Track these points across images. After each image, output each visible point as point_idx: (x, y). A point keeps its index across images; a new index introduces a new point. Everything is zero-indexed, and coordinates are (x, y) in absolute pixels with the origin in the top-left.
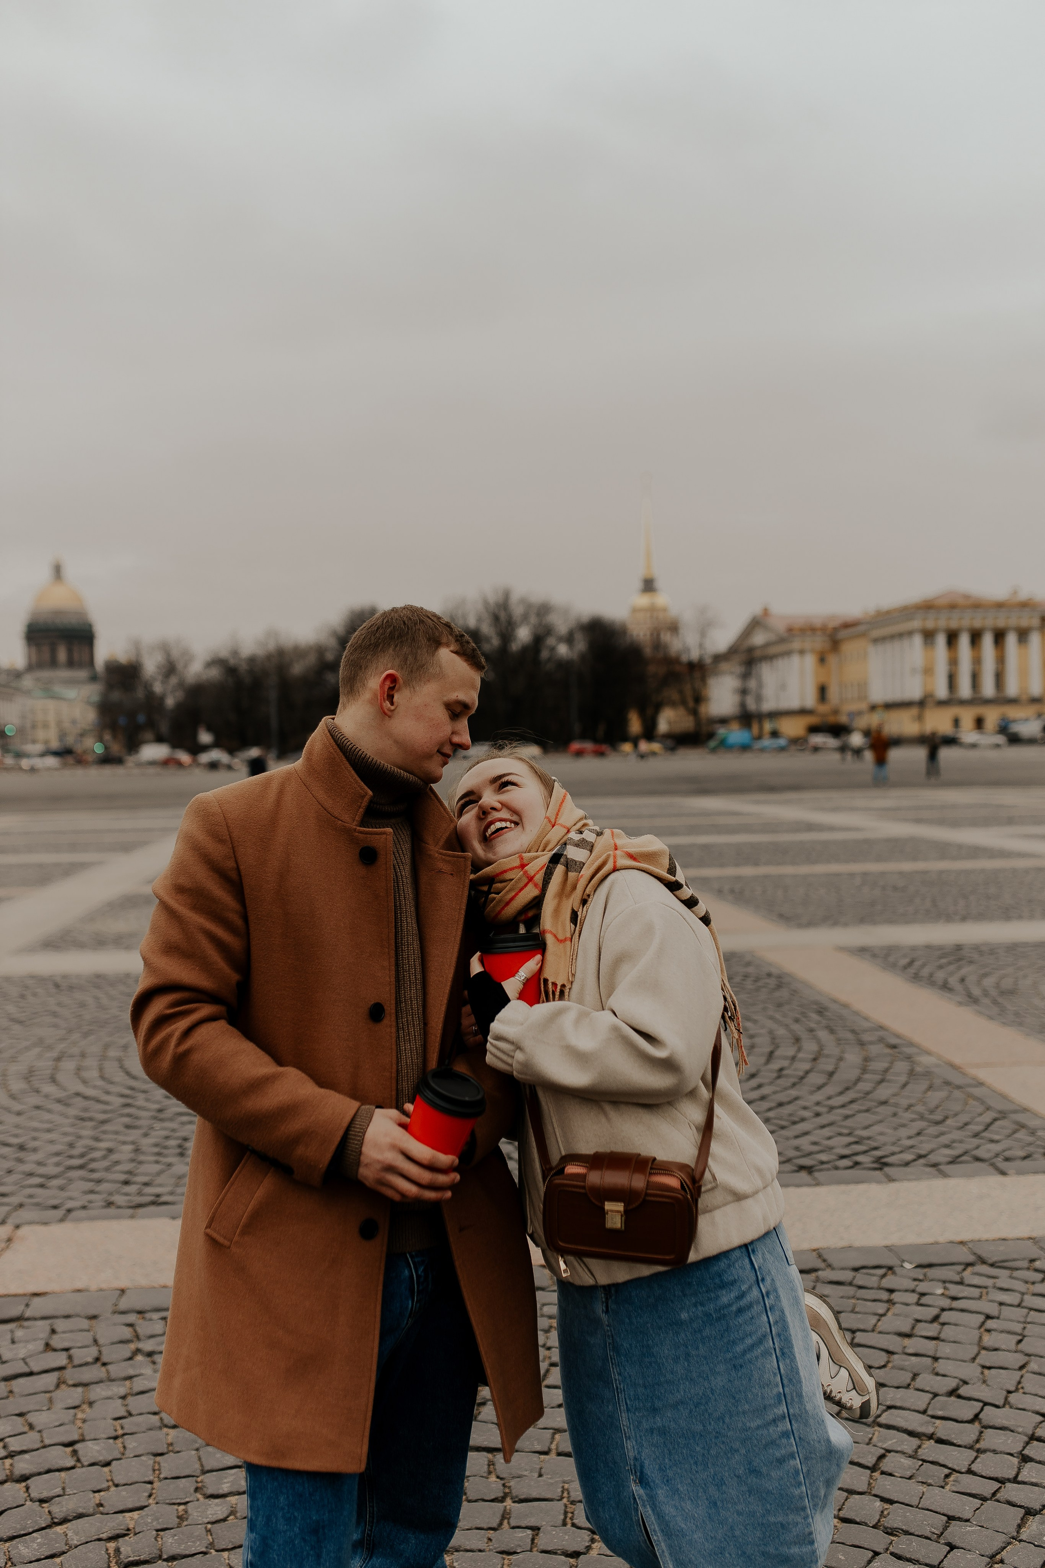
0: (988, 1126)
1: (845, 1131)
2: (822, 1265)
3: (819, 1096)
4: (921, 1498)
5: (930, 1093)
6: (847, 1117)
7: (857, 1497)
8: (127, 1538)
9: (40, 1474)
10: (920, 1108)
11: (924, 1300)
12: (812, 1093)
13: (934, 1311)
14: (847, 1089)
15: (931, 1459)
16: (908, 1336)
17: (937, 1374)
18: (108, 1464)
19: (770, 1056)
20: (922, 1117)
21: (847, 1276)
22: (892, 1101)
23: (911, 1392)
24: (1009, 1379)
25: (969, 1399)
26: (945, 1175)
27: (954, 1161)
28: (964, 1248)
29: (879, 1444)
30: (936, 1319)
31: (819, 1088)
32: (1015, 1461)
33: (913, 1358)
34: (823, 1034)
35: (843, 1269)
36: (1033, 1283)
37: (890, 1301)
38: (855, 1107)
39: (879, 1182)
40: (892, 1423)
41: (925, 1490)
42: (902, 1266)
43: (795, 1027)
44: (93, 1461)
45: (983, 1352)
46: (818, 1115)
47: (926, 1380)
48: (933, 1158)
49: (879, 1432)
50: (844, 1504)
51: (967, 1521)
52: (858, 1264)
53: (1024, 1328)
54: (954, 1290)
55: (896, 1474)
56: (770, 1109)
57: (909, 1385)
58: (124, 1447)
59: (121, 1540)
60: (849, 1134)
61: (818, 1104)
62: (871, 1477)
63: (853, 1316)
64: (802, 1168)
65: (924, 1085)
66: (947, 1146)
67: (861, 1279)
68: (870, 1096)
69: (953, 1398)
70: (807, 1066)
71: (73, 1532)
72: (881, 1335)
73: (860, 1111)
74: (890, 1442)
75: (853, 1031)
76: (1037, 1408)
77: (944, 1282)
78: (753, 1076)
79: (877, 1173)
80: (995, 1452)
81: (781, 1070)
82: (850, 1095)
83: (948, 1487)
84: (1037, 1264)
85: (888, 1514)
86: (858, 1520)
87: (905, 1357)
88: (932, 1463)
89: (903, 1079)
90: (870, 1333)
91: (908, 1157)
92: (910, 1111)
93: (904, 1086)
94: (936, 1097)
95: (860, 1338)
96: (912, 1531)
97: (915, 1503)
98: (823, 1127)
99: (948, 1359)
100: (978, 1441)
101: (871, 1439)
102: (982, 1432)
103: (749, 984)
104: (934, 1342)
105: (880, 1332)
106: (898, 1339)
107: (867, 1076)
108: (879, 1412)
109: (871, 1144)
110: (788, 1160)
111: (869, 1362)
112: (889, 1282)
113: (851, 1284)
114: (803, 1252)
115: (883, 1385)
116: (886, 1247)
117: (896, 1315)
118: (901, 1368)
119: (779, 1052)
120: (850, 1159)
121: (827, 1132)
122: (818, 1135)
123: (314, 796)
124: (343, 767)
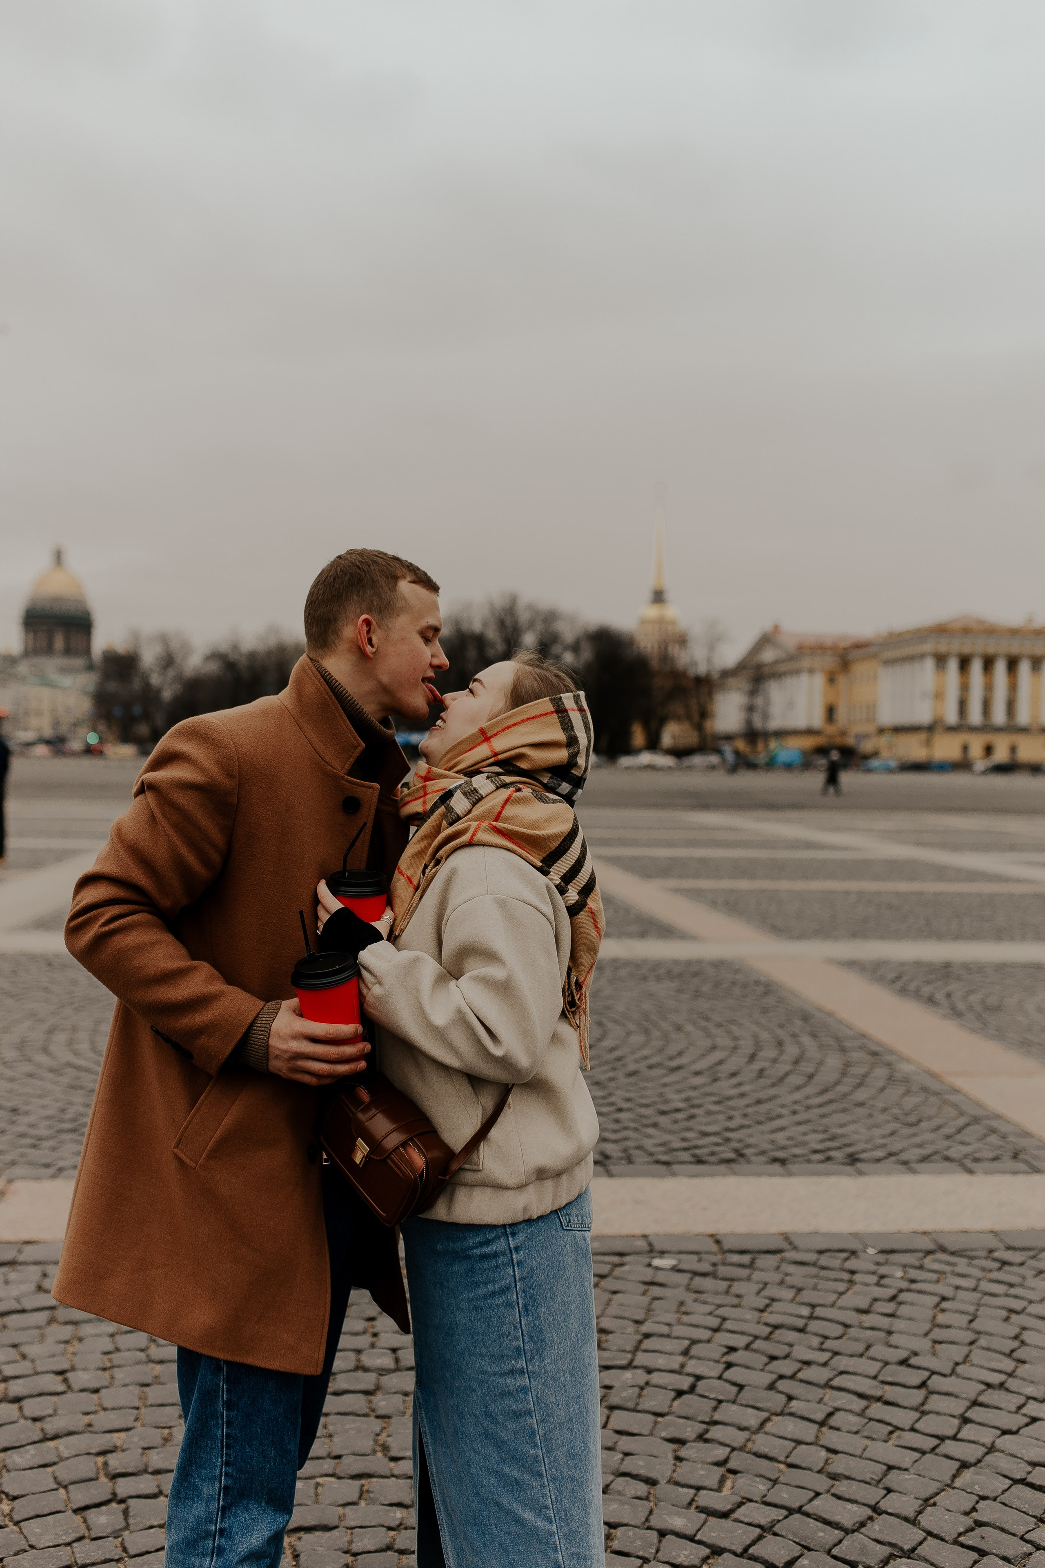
0: (960, 1130)
1: (821, 1128)
2: (786, 1246)
3: (797, 1096)
4: (864, 1450)
5: (906, 1098)
6: (823, 1116)
7: (804, 1447)
8: (114, 1454)
9: (32, 1396)
10: (895, 1111)
11: (884, 1281)
12: (791, 1092)
13: (891, 1292)
14: (825, 1091)
15: (877, 1417)
16: (866, 1312)
17: (890, 1346)
18: (96, 1391)
19: (752, 1057)
20: (896, 1119)
21: (812, 1257)
22: (871, 1102)
23: (863, 1360)
24: (958, 1353)
25: (919, 1368)
26: (913, 1171)
27: (925, 1159)
28: (926, 1238)
29: (830, 1404)
30: (893, 1298)
31: (799, 1088)
32: (956, 1422)
33: (869, 1332)
34: (806, 1040)
35: (808, 1251)
36: (990, 1271)
37: (851, 1281)
38: (832, 1107)
39: (849, 1175)
40: (843, 1386)
41: (870, 1443)
42: (865, 1252)
43: (780, 1032)
44: (81, 1387)
45: (936, 1330)
46: (795, 1112)
47: (879, 1351)
48: (904, 1156)
49: (831, 1393)
50: (791, 1452)
51: (906, 1470)
52: (823, 1247)
53: (977, 1310)
54: (913, 1274)
55: (844, 1429)
56: (748, 1106)
57: (863, 1354)
58: (112, 1378)
59: (109, 1456)
60: (825, 1131)
61: (796, 1102)
62: (819, 1431)
63: (814, 1293)
64: (775, 1160)
65: (901, 1089)
66: (919, 1146)
67: (824, 1260)
68: (850, 1097)
69: (903, 1368)
70: (788, 1068)
71: (63, 1446)
72: (839, 1311)
73: (835, 1112)
74: (840, 1402)
75: (838, 1039)
76: (982, 1378)
77: (905, 1266)
78: (734, 1075)
79: (849, 1168)
80: (938, 1413)
81: (762, 1071)
82: (828, 1096)
83: (891, 1443)
84: (996, 1255)
85: (832, 1463)
86: (803, 1465)
87: (861, 1330)
88: (879, 1421)
89: (881, 1084)
90: (829, 1309)
91: (880, 1154)
92: (885, 1114)
93: (882, 1090)
94: (911, 1102)
95: (819, 1312)
96: (853, 1476)
97: (858, 1453)
98: (799, 1123)
99: (901, 1333)
100: (923, 1404)
101: (822, 1399)
102: (927, 1398)
103: (737, 991)
104: (889, 1319)
105: (840, 1308)
106: (855, 1315)
107: (846, 1080)
108: (831, 1376)
109: (845, 1141)
110: (763, 1153)
111: (827, 1333)
112: (852, 1264)
113: (814, 1264)
114: (770, 1235)
115: (836, 1353)
116: (851, 1234)
117: (855, 1293)
118: (856, 1340)
119: (762, 1054)
120: (823, 1154)
121: (802, 1128)
122: (794, 1131)
123: (307, 738)
124: (337, 714)
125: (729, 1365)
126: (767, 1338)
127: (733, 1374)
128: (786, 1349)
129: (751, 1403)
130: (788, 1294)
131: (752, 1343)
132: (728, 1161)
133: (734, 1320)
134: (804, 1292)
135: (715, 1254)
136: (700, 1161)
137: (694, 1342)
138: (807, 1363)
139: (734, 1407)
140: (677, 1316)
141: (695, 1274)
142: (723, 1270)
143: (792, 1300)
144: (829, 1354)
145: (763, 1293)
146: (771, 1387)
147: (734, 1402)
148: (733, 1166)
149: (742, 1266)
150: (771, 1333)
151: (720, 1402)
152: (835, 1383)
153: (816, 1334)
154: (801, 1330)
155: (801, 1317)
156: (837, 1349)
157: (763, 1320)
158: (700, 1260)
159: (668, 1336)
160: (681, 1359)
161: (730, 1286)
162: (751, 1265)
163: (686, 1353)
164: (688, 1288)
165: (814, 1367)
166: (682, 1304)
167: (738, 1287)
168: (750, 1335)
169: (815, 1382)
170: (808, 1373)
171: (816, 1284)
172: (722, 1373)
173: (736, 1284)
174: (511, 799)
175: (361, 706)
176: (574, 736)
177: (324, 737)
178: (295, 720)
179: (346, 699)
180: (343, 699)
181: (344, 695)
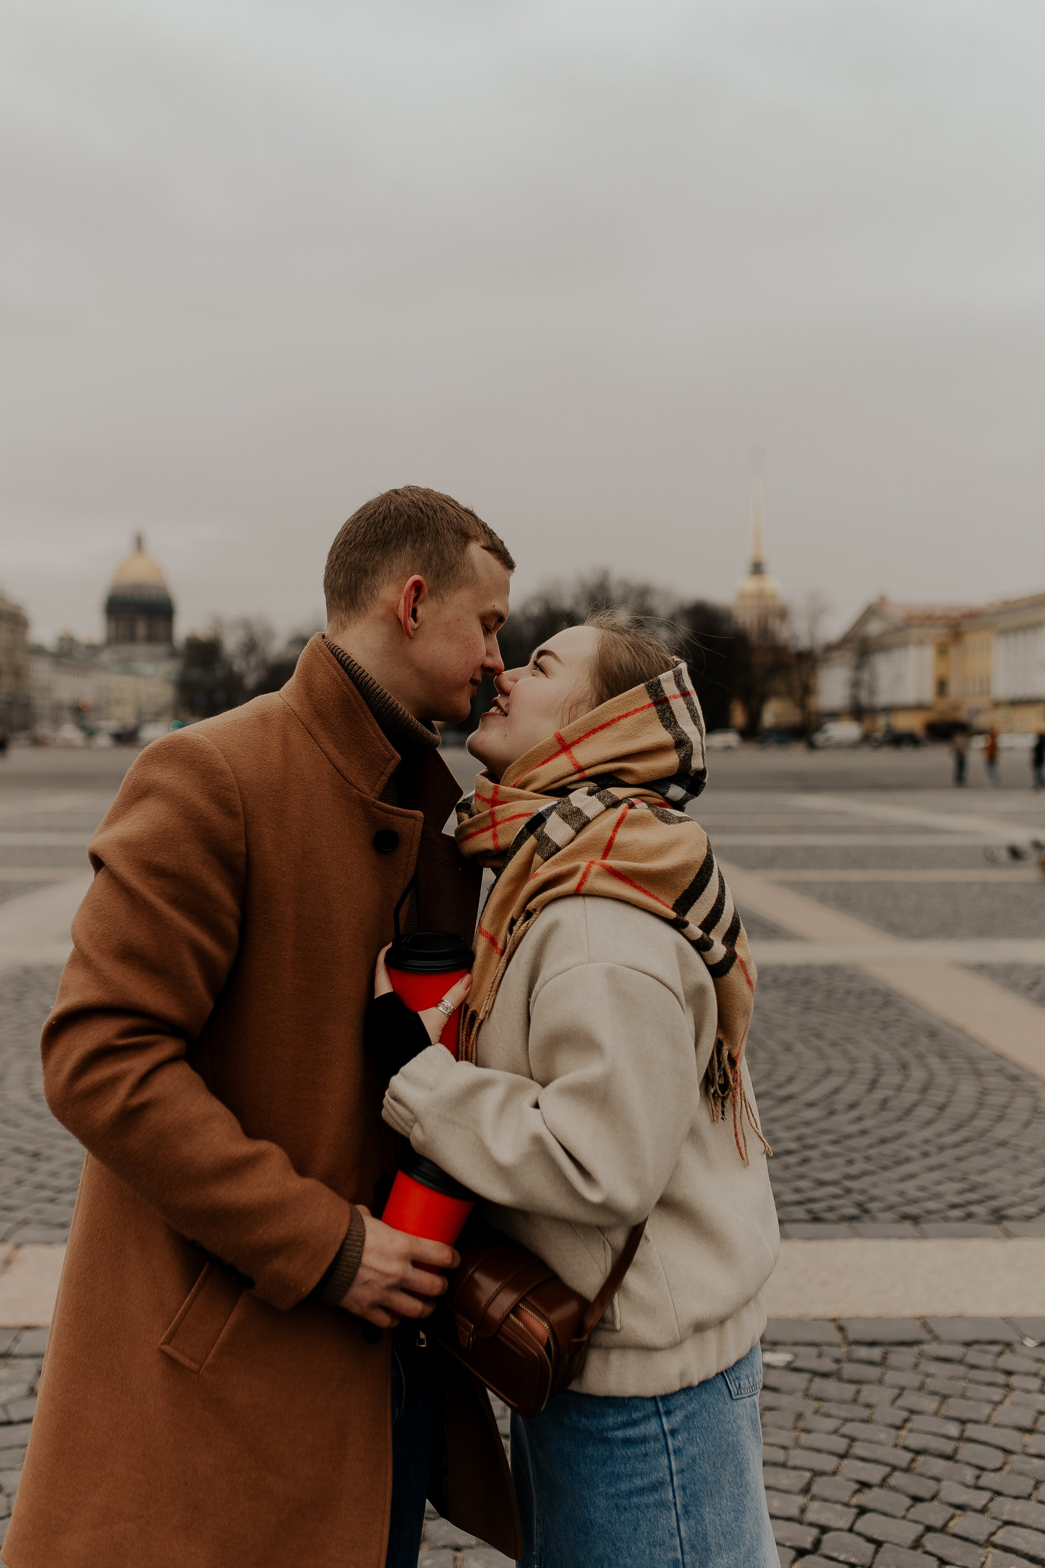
1: (957, 1175)
2: (925, 1336)
3: (928, 1133)
6: (959, 1159)
12: (921, 1128)
14: (959, 1127)
16: (1030, 1431)
19: (873, 1084)
21: (955, 1351)
23: (1032, 1504)
31: (929, 1123)
33: (1035, 1460)
34: (934, 1061)
35: (952, 1342)
37: (1007, 1386)
38: (968, 1147)
39: (995, 1237)
40: (1009, 1544)
42: (1023, 1344)
43: (903, 1052)
46: (926, 1155)
49: (994, 1555)
52: (970, 1337)
56: (871, 1146)
57: (1030, 1495)
60: (963, 1179)
61: (927, 1141)
63: (962, 1402)
64: (905, 1217)
67: (973, 1356)
68: (989, 1135)
70: (915, 1097)
72: (996, 1430)
73: (972, 1154)
75: (970, 1060)
78: (853, 1106)
79: (994, 1228)
81: (884, 1101)
82: (964, 1133)
87: (1026, 1458)
89: (1025, 1116)
90: (983, 1427)
91: (1030, 1209)
92: (1033, 1155)
93: (1026, 1125)
95: (972, 1431)
98: (931, 1169)
105: (997, 1426)
106: (1017, 1435)
107: (984, 1112)
108: (993, 1529)
109: (988, 1192)
110: (890, 1208)
111: (982, 1463)
112: (1007, 1361)
113: (960, 1362)
114: (904, 1320)
115: (998, 1493)
116: (1003, 1319)
117: (1015, 1404)
118: (1021, 1473)
119: (884, 1080)
120: (963, 1209)
121: (936, 1175)
122: (926, 1179)
123: (322, 751)
124: (361, 715)
125: (862, 1511)
126: (907, 1470)
127: (869, 1524)
128: (932, 1483)
130: (930, 1404)
131: (889, 1475)
132: (851, 1219)
133: (865, 1440)
134: (951, 1401)
135: (838, 1346)
136: (816, 1219)
137: (817, 1473)
138: (961, 1507)
140: (794, 1434)
141: (815, 1373)
142: (849, 1370)
143: (936, 1414)
144: (987, 1495)
145: (900, 1402)
146: (917, 1545)
148: (857, 1225)
149: (871, 1363)
150: (913, 1460)
152: (997, 1539)
153: (969, 1464)
154: (949, 1457)
155: (949, 1438)
156: (997, 1487)
157: (901, 1442)
158: (820, 1355)
159: (784, 1465)
160: (801, 1500)
161: (858, 1392)
162: (882, 1363)
163: (806, 1490)
164: (807, 1395)
165: (970, 1514)
166: (800, 1416)
167: (869, 1393)
168: (886, 1464)
169: (973, 1537)
170: (962, 1524)
171: (965, 1389)
172: (854, 1523)
173: (865, 1388)
174: (625, 819)
175: (394, 701)
176: (681, 733)
177: (345, 747)
178: (305, 726)
179: (373, 693)
180: (370, 693)
181: (371, 687)
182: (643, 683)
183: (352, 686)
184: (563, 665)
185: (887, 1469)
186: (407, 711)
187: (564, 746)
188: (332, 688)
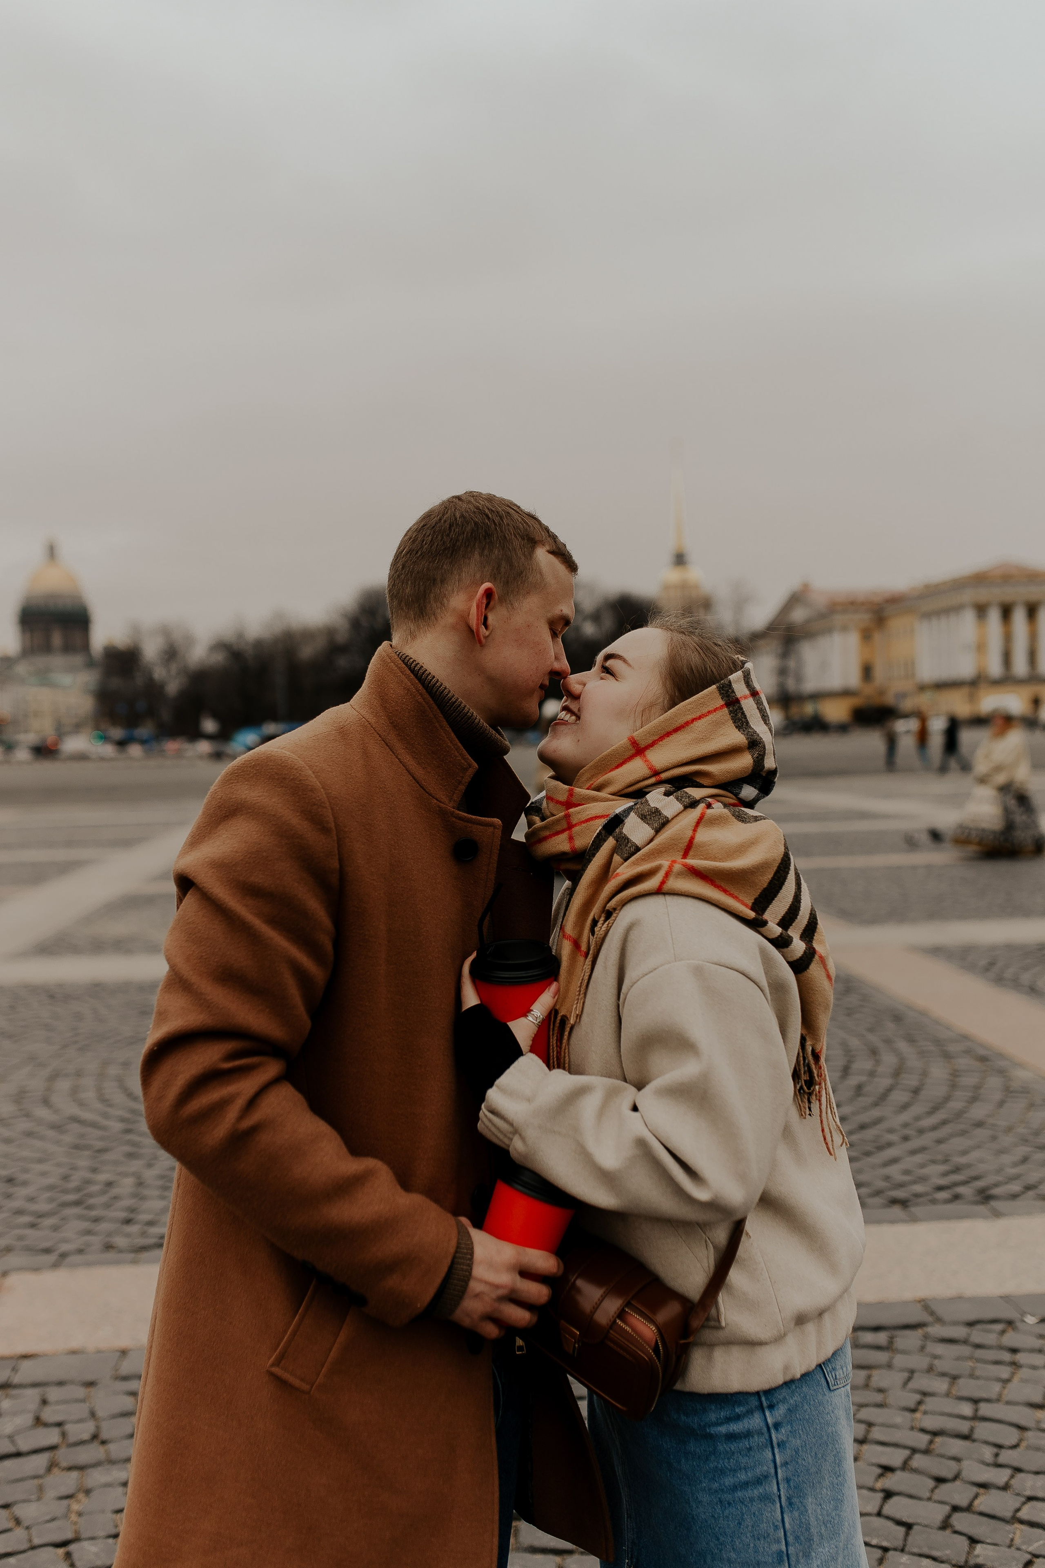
1: (939, 1158)
2: (927, 1318)
3: (905, 1117)
5: (1031, 1114)
6: (939, 1142)
10: (1021, 1130)
12: (898, 1112)
16: (1041, 1407)
19: (848, 1073)
20: (1025, 1141)
21: (960, 1332)
22: (989, 1122)
29: (1024, 1547)
31: (905, 1107)
34: (903, 1046)
35: (955, 1323)
37: (1015, 1364)
38: (947, 1129)
39: (985, 1217)
40: (1035, 1519)
42: (1024, 1321)
43: (871, 1038)
46: (906, 1138)
49: (1022, 1531)
52: (972, 1317)
60: (946, 1161)
61: (906, 1125)
63: (972, 1382)
64: (894, 1202)
65: (1023, 1103)
67: (977, 1335)
68: (965, 1116)
70: (888, 1081)
72: (1009, 1407)
73: (952, 1136)
74: (1036, 1545)
75: (938, 1043)
79: (982, 1208)
81: (859, 1088)
82: (940, 1116)
89: (998, 1096)
90: (995, 1405)
91: (1015, 1187)
92: (1011, 1134)
93: (1000, 1105)
94: (1037, 1118)
95: (985, 1409)
98: (913, 1152)
101: (1012, 1540)
105: (1008, 1403)
106: (1029, 1411)
107: (958, 1093)
108: (1017, 1505)
109: (972, 1173)
110: (878, 1193)
111: (999, 1441)
112: (1011, 1339)
113: (965, 1342)
114: (905, 1303)
115: (1018, 1470)
116: (1001, 1297)
117: (1024, 1381)
119: (856, 1066)
120: (949, 1191)
121: (919, 1158)
122: (910, 1162)
123: (401, 762)
124: (436, 724)
125: (888, 1494)
126: (927, 1452)
127: (895, 1507)
128: (952, 1464)
129: (925, 1550)
130: (941, 1385)
131: (909, 1458)
133: (883, 1425)
134: (961, 1381)
138: (984, 1486)
139: (905, 1559)
143: (948, 1395)
144: (1008, 1472)
145: (912, 1385)
146: (945, 1525)
147: (902, 1550)
149: (878, 1348)
151: (886, 1550)
152: (1024, 1514)
153: (987, 1443)
154: (966, 1437)
155: (963, 1418)
156: (1016, 1464)
157: (918, 1425)
161: (869, 1377)
162: (888, 1347)
165: (993, 1492)
167: (879, 1378)
168: (905, 1447)
169: (999, 1513)
170: (987, 1502)
171: (973, 1369)
172: (881, 1507)
173: (876, 1373)
174: (704, 819)
175: (470, 709)
176: (754, 733)
177: (422, 757)
178: (382, 738)
179: (448, 702)
180: (445, 702)
181: (446, 696)
182: (714, 684)
183: (427, 696)
184: (633, 668)
185: (907, 1452)
186: (480, 719)
187: (638, 749)
188: (406, 699)
